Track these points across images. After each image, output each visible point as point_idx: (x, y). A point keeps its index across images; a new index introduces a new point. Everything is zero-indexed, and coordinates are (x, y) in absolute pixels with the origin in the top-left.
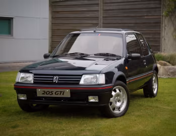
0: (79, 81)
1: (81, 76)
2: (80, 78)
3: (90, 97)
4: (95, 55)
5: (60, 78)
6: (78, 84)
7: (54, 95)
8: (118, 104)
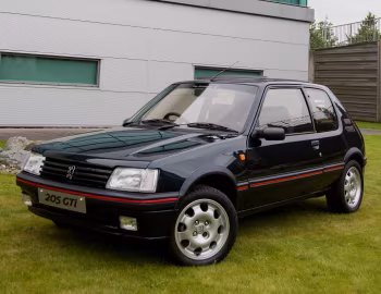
0: (106, 180)
1: (113, 169)
2: (109, 175)
3: (123, 220)
4: (189, 125)
5: (79, 171)
6: (103, 187)
7: (62, 206)
8: (200, 240)
